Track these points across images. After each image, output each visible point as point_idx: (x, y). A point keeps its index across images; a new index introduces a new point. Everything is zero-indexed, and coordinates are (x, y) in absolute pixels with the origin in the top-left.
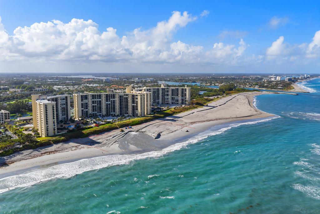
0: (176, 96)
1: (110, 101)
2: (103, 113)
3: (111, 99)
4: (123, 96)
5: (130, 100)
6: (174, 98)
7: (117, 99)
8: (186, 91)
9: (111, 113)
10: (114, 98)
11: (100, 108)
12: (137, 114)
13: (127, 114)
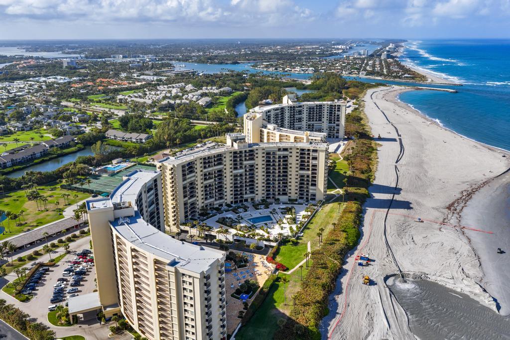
0: (316, 121)
1: (241, 167)
2: (226, 199)
3: (245, 163)
4: (274, 153)
5: (293, 162)
6: (313, 125)
7: (259, 162)
8: (339, 111)
9: (245, 196)
10: (253, 159)
11: (220, 188)
12: (314, 195)
13: (285, 194)
